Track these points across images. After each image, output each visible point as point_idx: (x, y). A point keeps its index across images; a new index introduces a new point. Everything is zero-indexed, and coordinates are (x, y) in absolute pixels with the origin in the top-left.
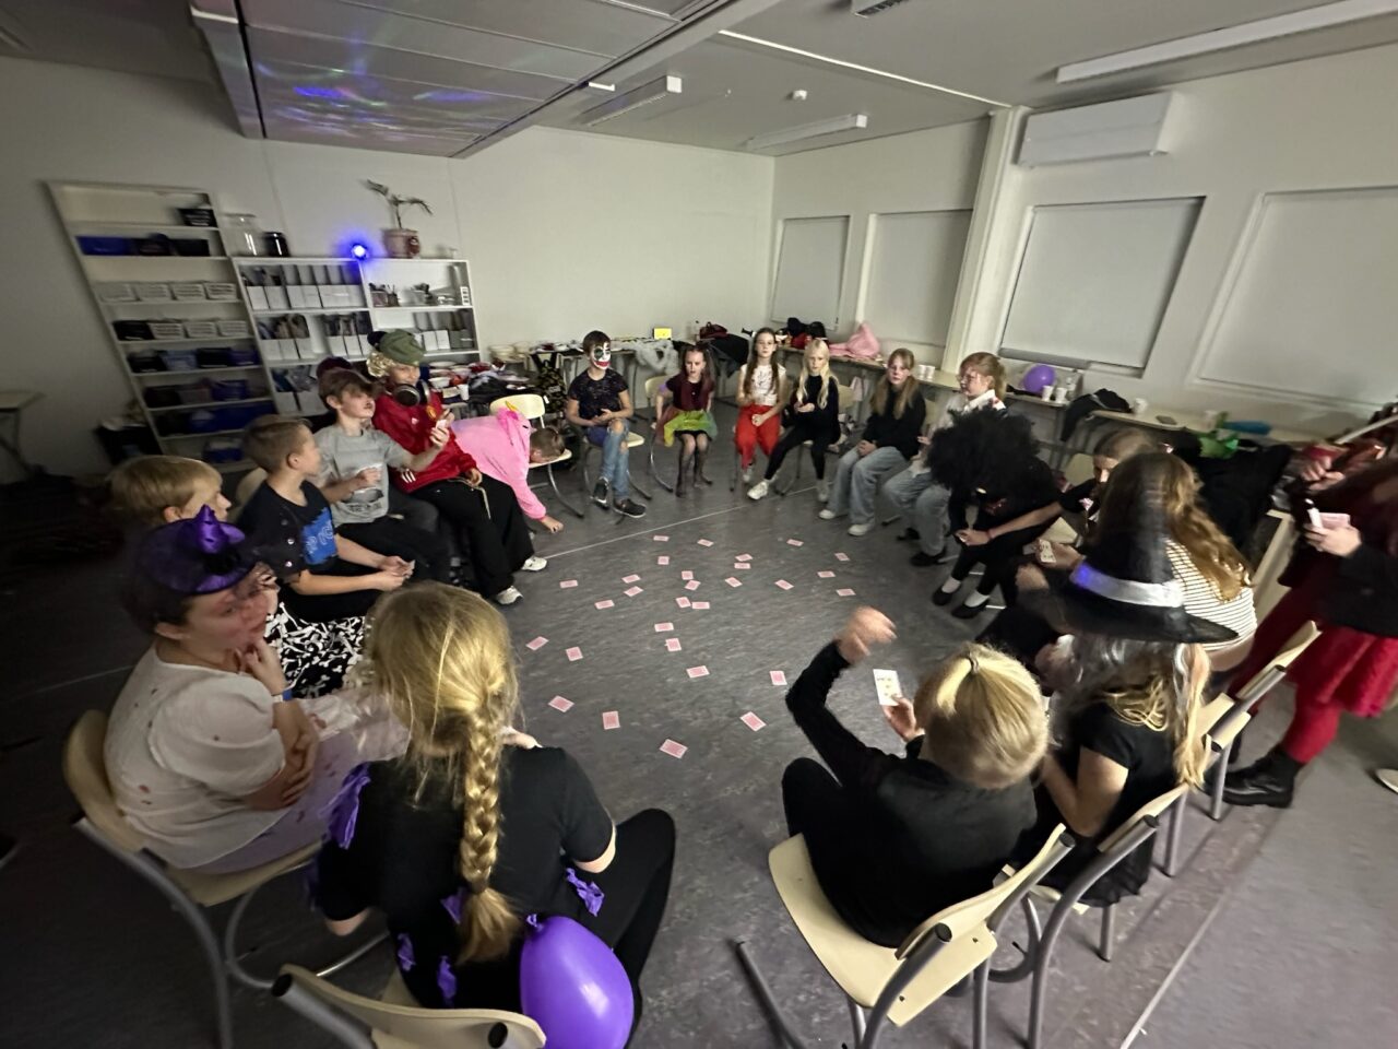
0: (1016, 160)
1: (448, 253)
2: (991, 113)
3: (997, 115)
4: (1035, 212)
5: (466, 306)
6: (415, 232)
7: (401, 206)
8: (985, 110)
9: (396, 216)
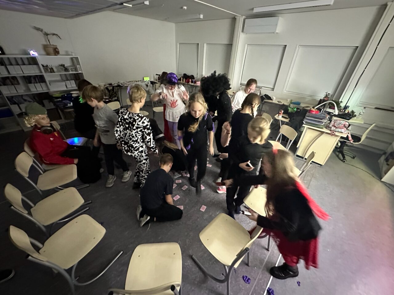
0: (243, 31)
1: (70, 53)
2: (236, 17)
3: (237, 18)
4: (248, 46)
5: (80, 72)
6: (56, 46)
7: (49, 36)
8: (234, 16)
9: (48, 40)
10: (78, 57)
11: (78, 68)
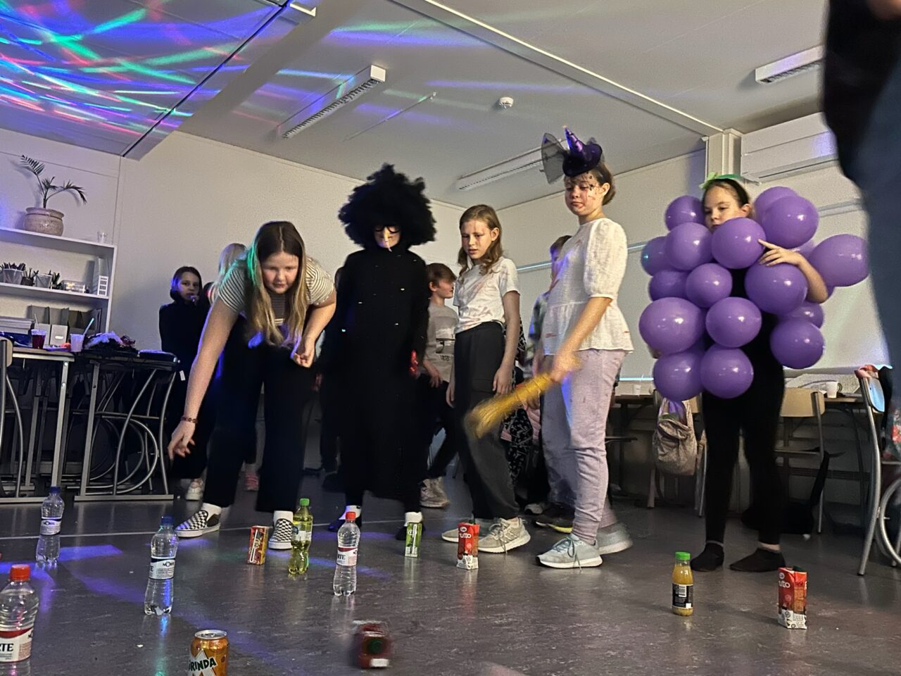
2: (704, 139)
5: (100, 294)
6: (63, 215)
7: (50, 191)
8: (698, 137)
9: (42, 198)
10: (113, 249)
11: (99, 285)
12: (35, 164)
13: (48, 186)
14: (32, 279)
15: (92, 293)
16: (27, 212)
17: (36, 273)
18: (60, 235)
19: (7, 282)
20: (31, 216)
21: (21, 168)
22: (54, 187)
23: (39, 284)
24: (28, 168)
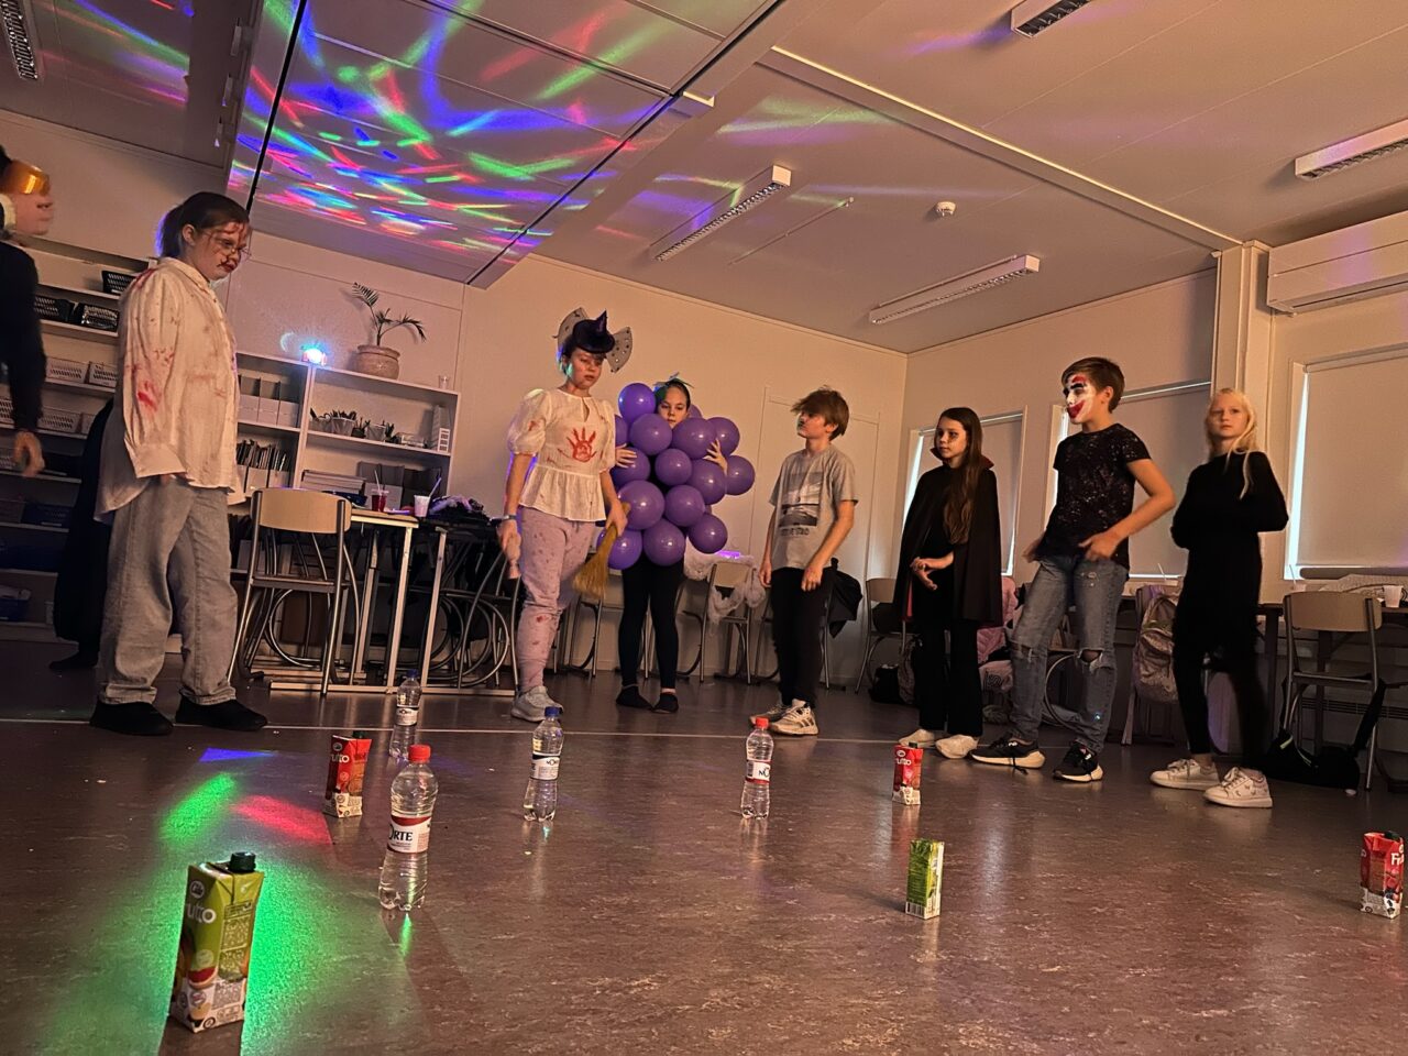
0: (1261, 305)
2: (1215, 255)
3: (1225, 256)
5: (441, 451)
7: (385, 326)
8: (1205, 252)
9: (376, 335)
10: (456, 396)
11: (440, 439)
12: (368, 292)
13: (382, 319)
14: (363, 430)
15: (431, 448)
16: (358, 351)
17: (368, 424)
18: (395, 379)
19: (335, 433)
20: (364, 356)
21: (351, 298)
22: (388, 321)
23: (371, 435)
24: (359, 297)
